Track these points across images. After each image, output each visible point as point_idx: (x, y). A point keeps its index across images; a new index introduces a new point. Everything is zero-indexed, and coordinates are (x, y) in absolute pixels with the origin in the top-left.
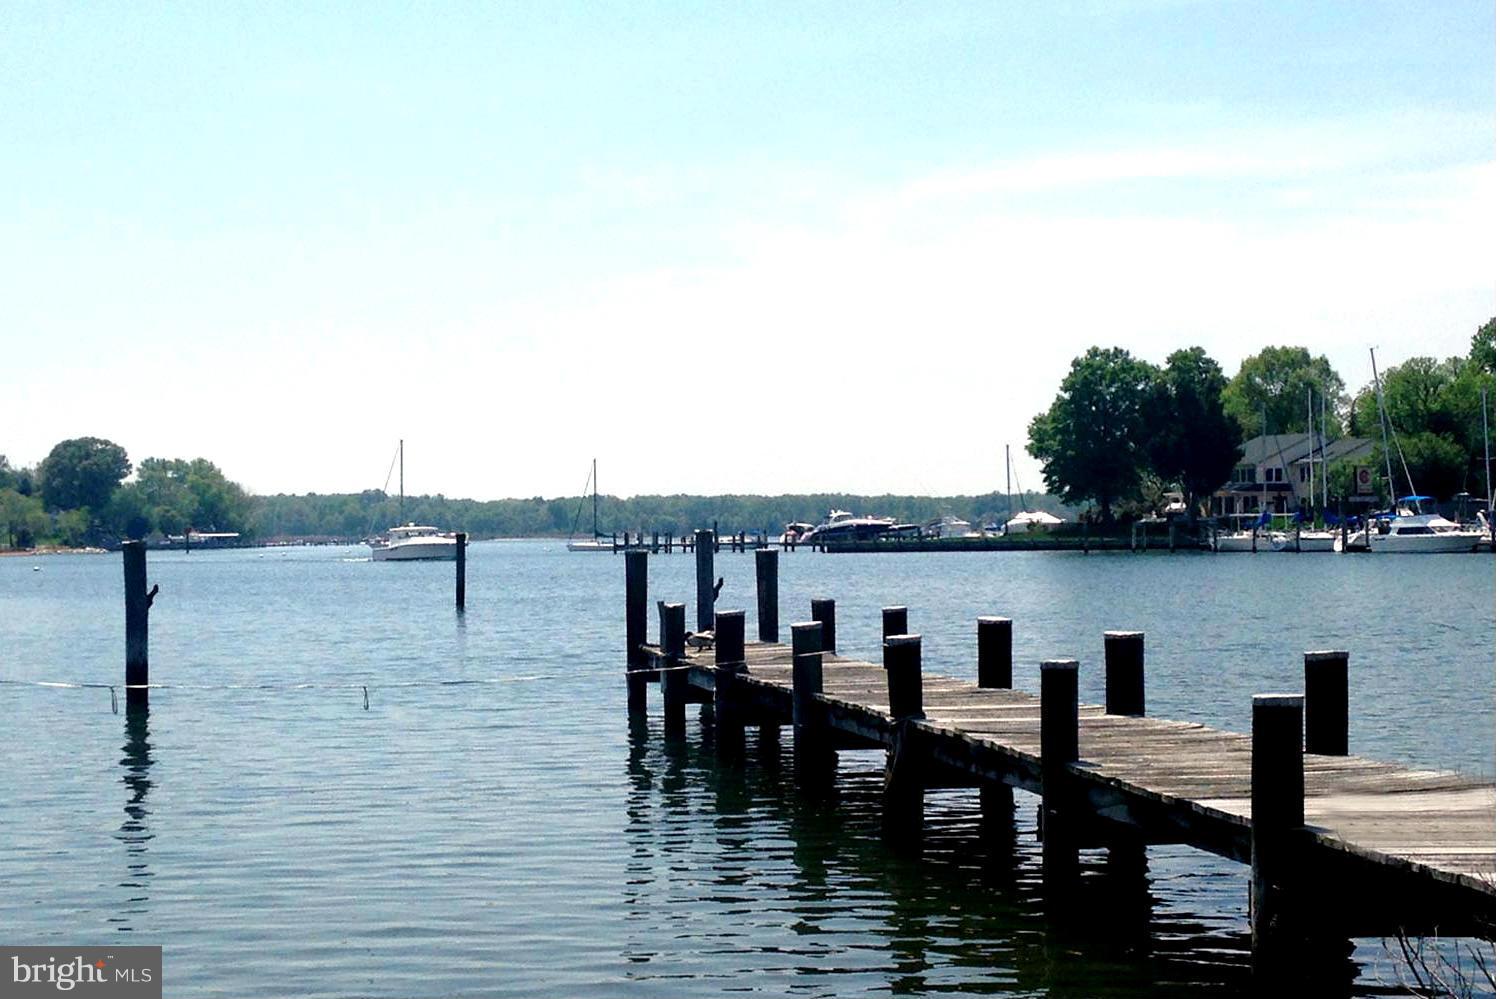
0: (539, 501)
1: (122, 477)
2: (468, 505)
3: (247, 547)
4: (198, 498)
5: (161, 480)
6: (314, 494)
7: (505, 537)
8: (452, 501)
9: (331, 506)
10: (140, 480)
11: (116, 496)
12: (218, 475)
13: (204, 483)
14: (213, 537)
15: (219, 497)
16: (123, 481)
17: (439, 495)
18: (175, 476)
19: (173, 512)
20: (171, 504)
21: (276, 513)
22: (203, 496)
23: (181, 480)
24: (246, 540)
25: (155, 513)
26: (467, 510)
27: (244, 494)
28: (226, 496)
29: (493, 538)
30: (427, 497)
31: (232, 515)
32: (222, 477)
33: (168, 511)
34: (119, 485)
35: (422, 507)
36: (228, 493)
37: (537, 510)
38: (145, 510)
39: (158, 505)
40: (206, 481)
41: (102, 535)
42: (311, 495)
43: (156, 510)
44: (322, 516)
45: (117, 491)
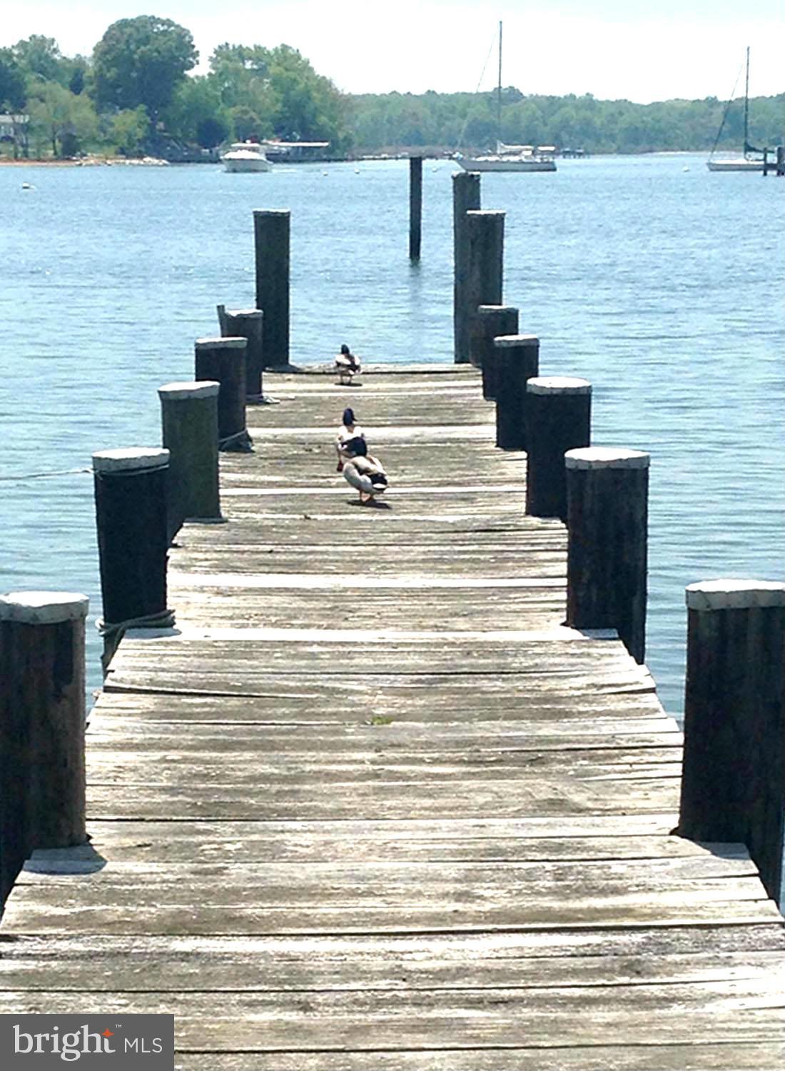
0: (712, 102)
1: (188, 69)
2: (622, 107)
3: (341, 160)
4: (281, 97)
5: (237, 72)
6: (434, 92)
7: (666, 150)
8: (602, 103)
9: (453, 110)
10: (213, 72)
11: (183, 93)
12: (306, 67)
13: (287, 77)
14: (298, 147)
15: (307, 94)
16: (191, 73)
17: (588, 94)
18: (255, 67)
19: (253, 114)
20: (252, 104)
21: (386, 117)
22: (287, 93)
23: (261, 72)
24: (338, 151)
25: (229, 115)
26: (621, 114)
27: (338, 92)
28: (315, 94)
29: (651, 151)
30: (573, 97)
31: (323, 119)
32: (311, 69)
33: (246, 112)
34: (184, 78)
35: (564, 110)
36: (318, 91)
37: (711, 114)
38: (218, 112)
39: (234, 105)
40: (292, 75)
41: (166, 141)
42: (431, 93)
43: (231, 112)
44: (441, 120)
45: (184, 85)
